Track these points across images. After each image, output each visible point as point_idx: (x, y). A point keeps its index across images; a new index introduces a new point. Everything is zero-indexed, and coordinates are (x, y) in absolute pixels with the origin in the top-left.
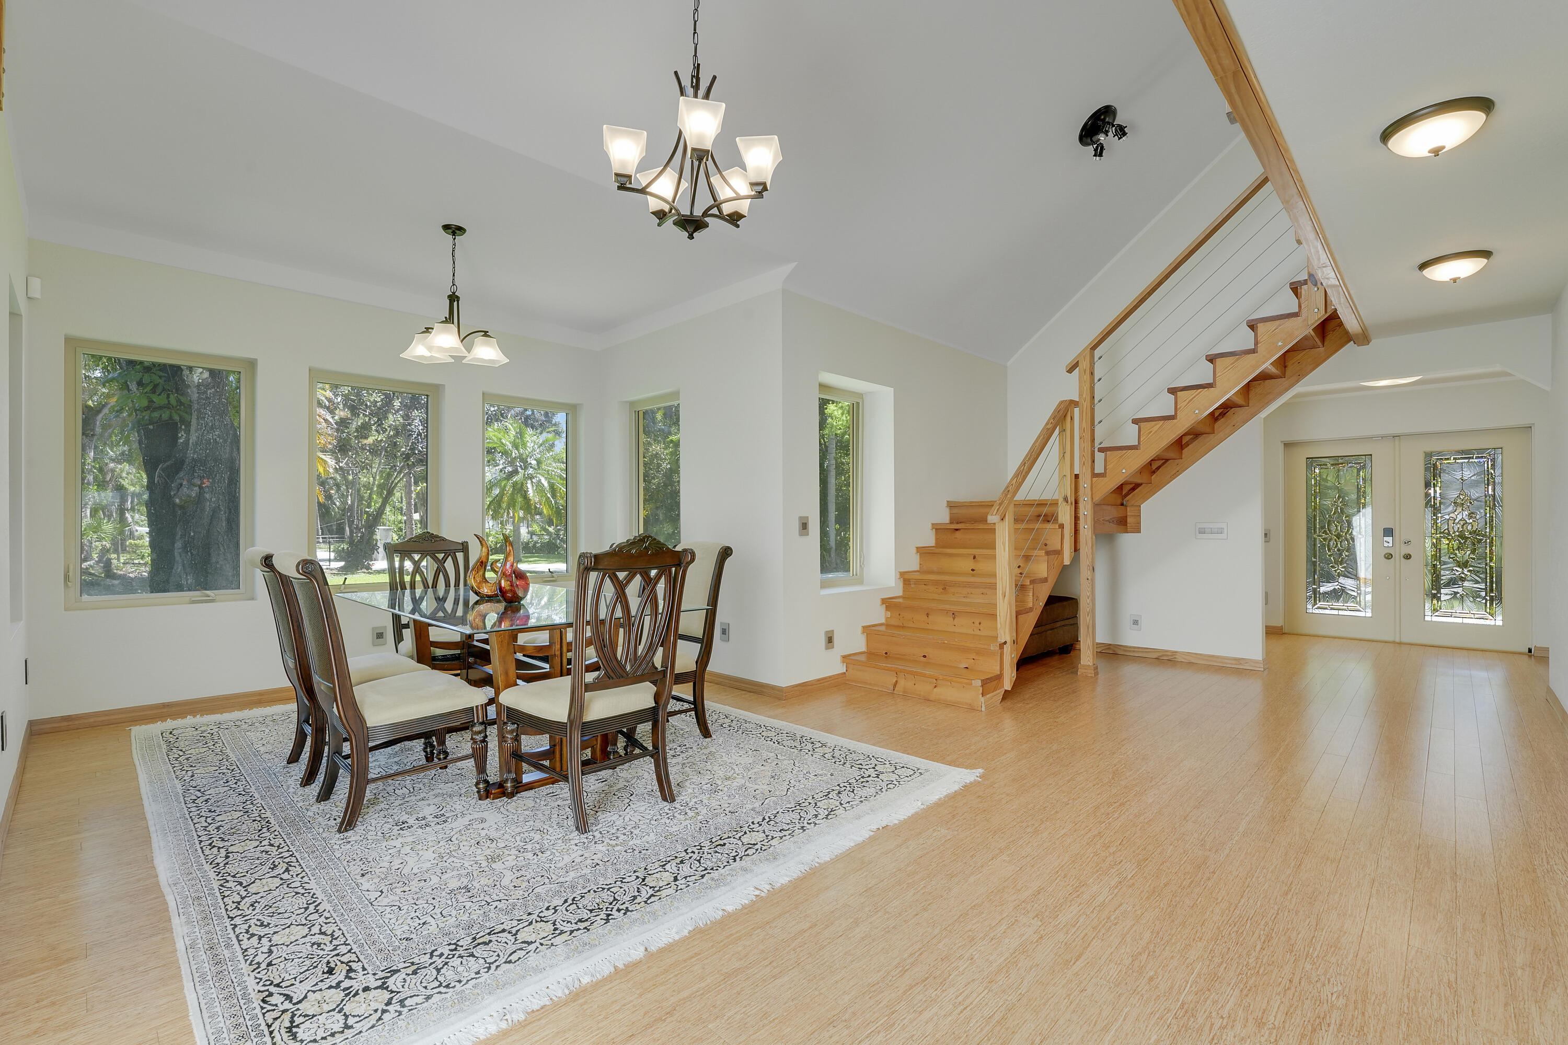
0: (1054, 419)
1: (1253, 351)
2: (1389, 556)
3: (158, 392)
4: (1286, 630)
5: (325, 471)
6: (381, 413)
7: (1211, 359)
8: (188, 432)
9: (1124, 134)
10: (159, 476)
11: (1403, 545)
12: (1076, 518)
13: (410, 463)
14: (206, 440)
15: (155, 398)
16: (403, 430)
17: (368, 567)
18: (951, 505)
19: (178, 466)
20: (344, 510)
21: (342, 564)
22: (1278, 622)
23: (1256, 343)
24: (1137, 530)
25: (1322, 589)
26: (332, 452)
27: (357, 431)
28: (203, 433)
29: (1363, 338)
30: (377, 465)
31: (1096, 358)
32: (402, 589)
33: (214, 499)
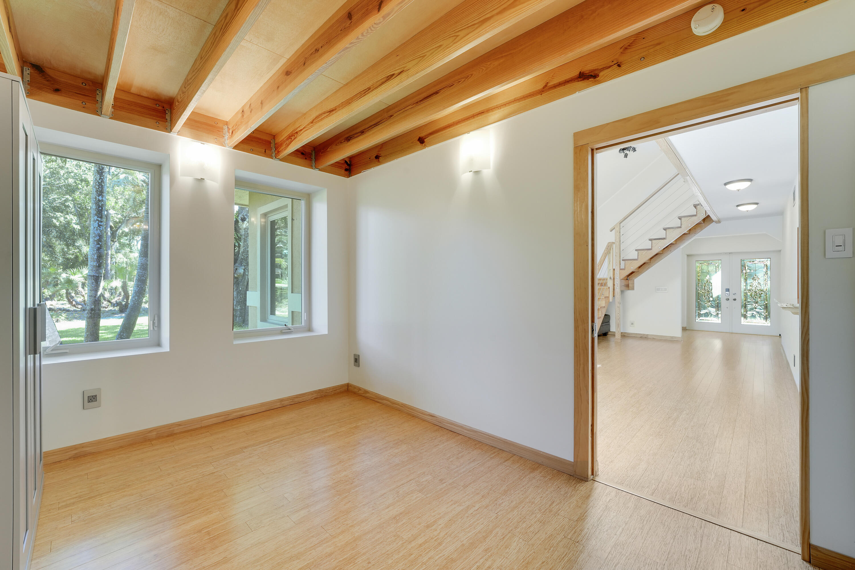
0: (607, 249)
1: (680, 227)
2: (728, 299)
4: (687, 328)
7: (665, 229)
9: (635, 150)
11: (733, 295)
12: (614, 285)
22: (685, 326)
23: (681, 225)
24: (633, 289)
25: (702, 312)
29: (719, 222)
31: (621, 227)
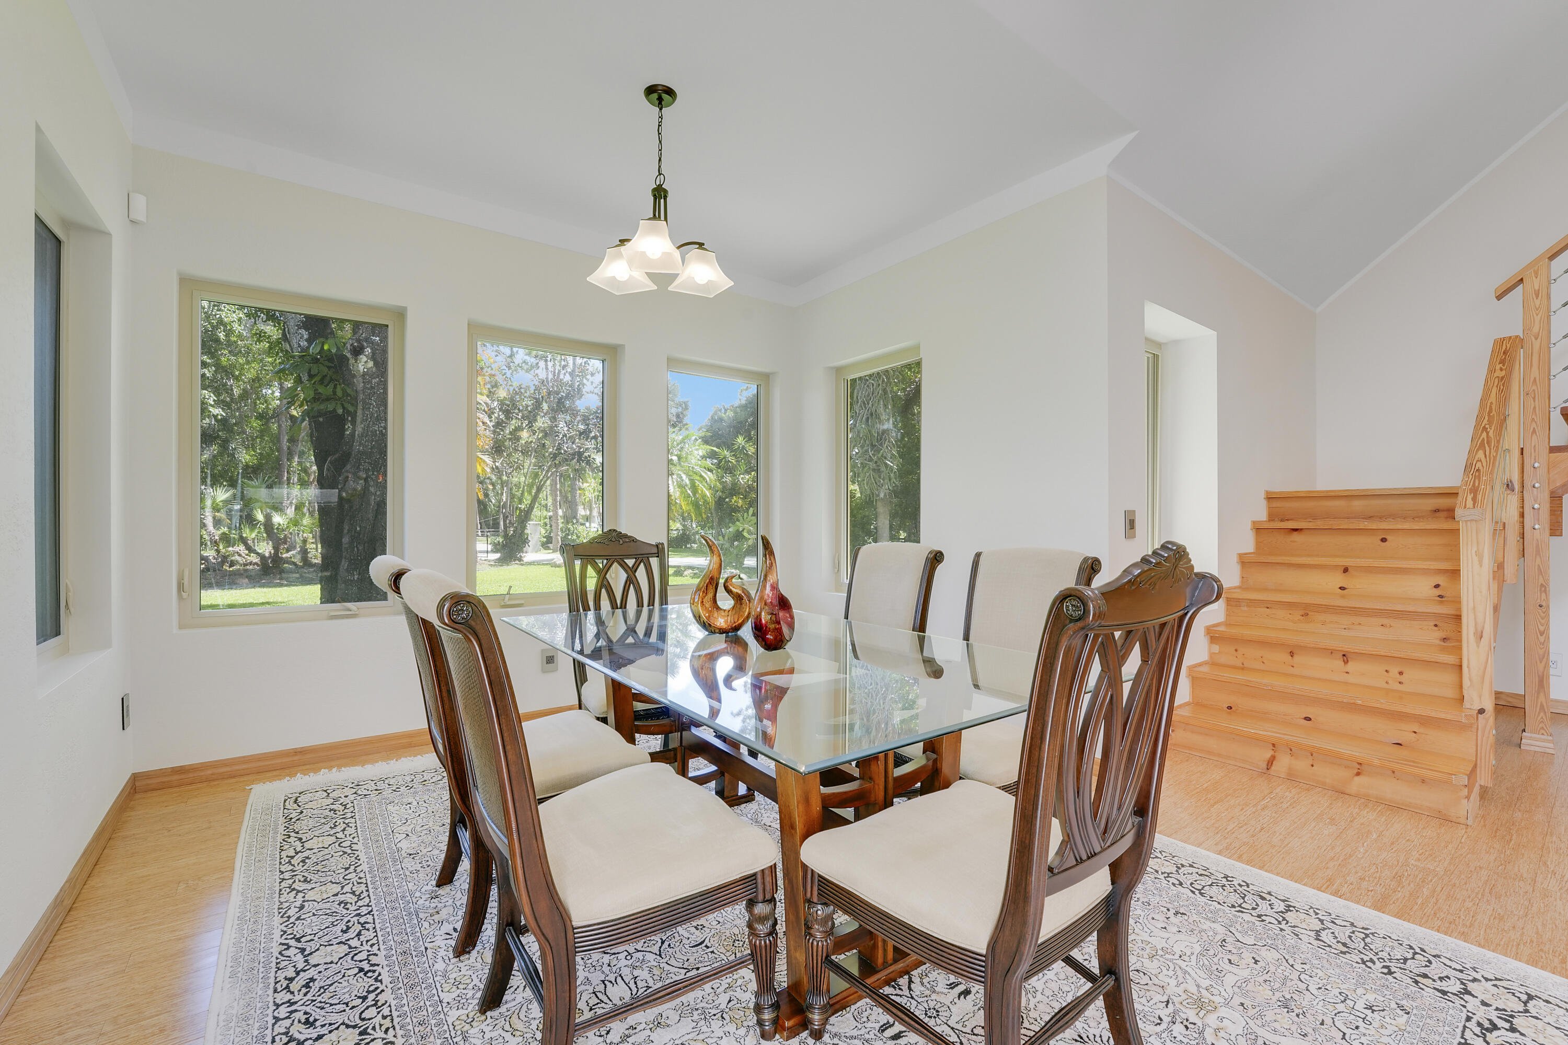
3: (326, 382)
5: (483, 470)
6: (531, 418)
8: (354, 422)
10: (328, 470)
13: (557, 462)
14: (372, 432)
15: (321, 390)
16: (549, 433)
17: (520, 559)
18: (1271, 498)
19: (345, 458)
20: (499, 507)
21: (498, 555)
26: (490, 454)
27: (511, 433)
28: (369, 424)
30: (529, 463)
32: (584, 610)
33: (378, 493)
